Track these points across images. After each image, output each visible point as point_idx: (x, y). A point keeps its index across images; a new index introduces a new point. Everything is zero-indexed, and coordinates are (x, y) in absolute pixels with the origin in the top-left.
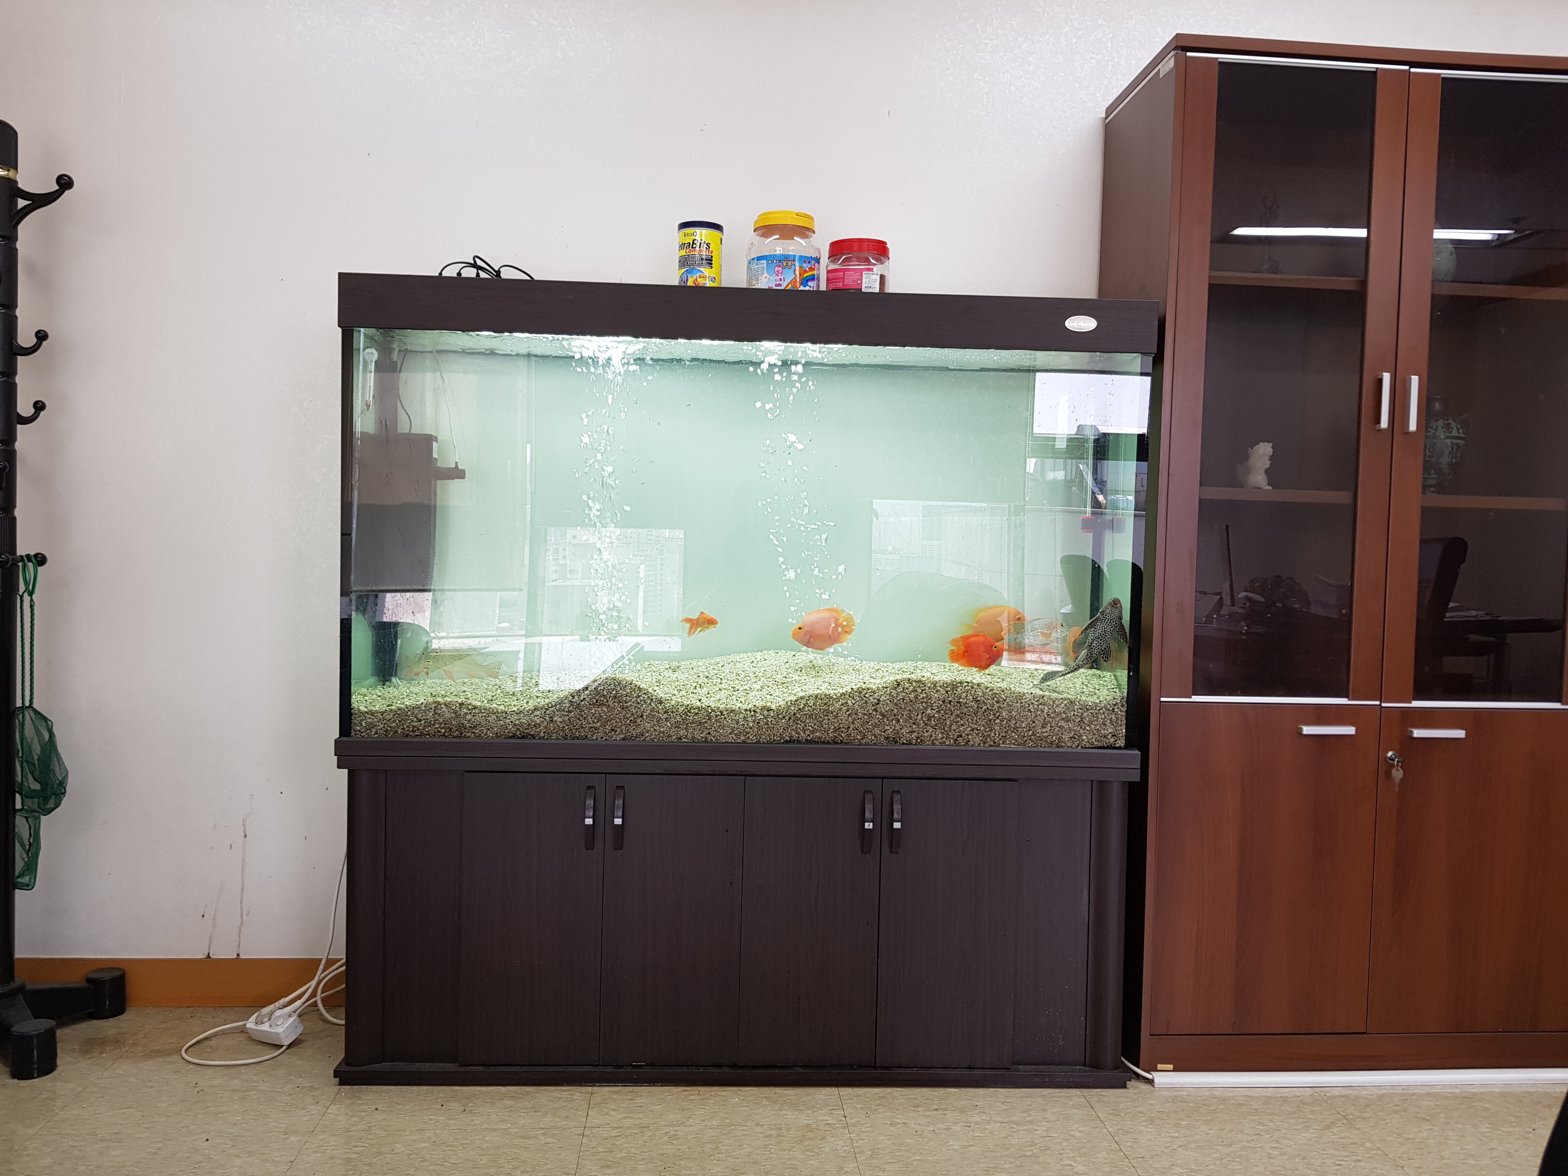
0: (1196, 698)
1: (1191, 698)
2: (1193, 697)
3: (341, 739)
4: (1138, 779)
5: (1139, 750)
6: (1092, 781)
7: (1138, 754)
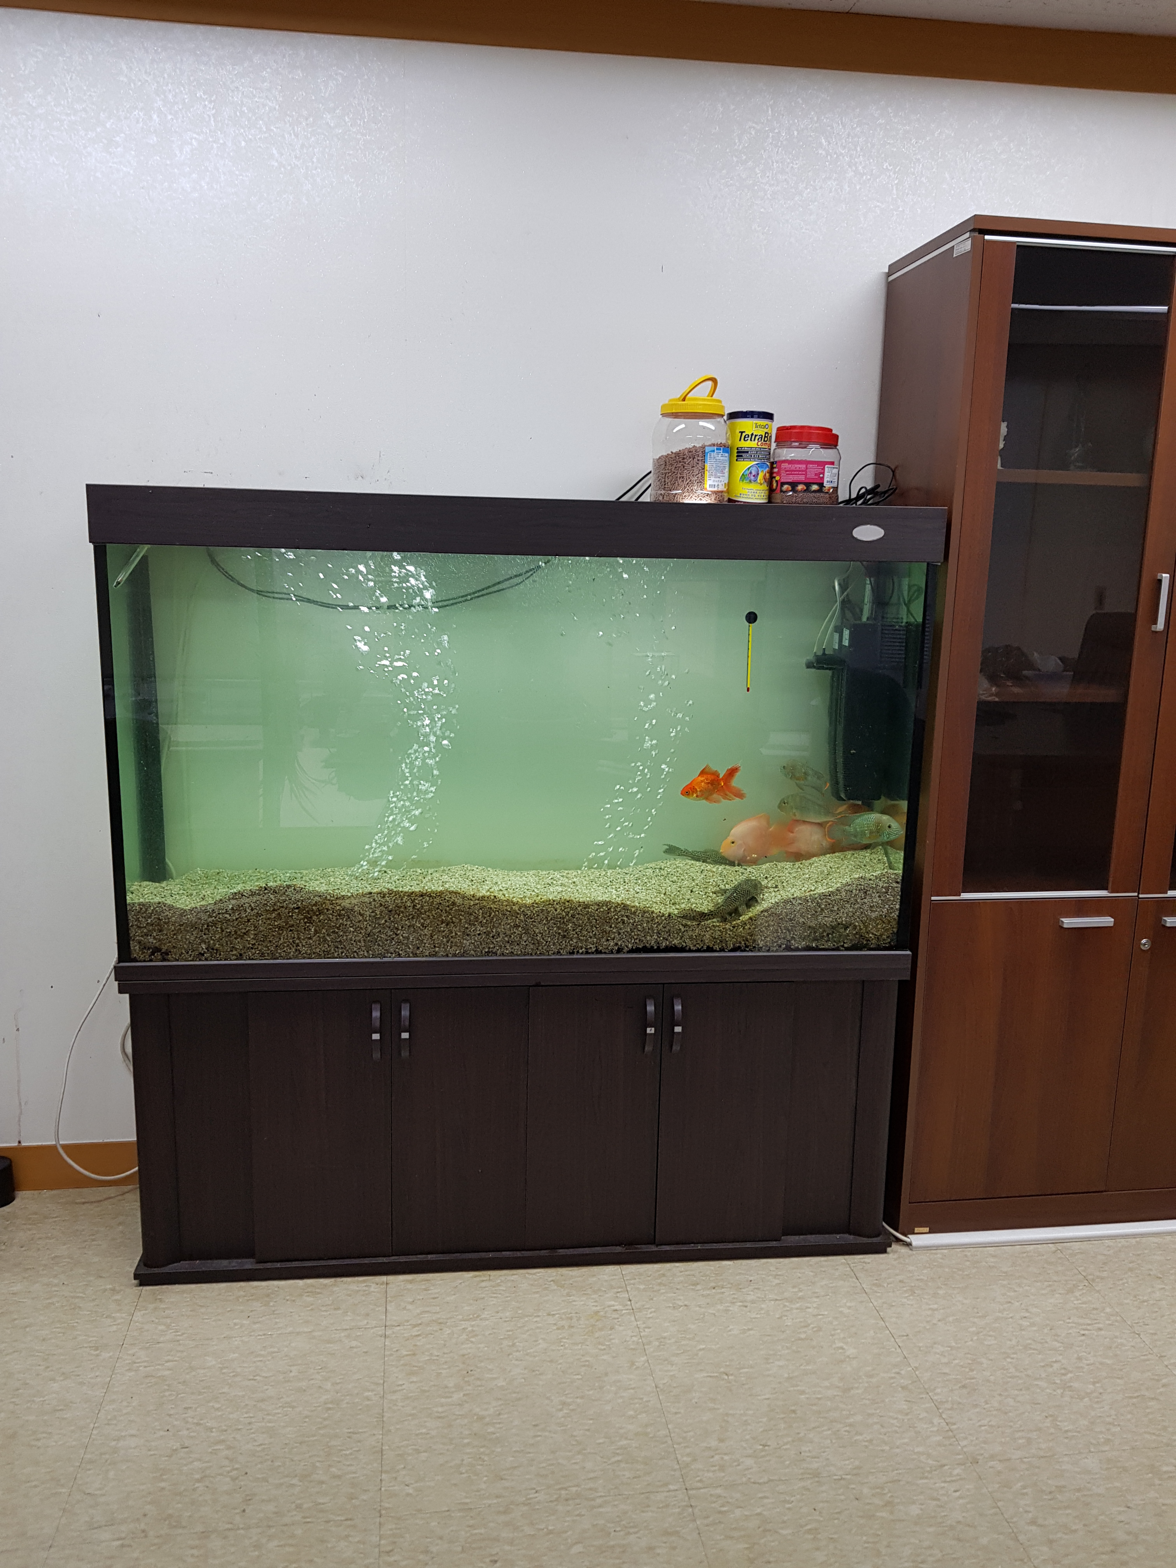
0: (966, 896)
2: (962, 894)
3: (122, 964)
4: (908, 978)
5: (911, 951)
6: (863, 981)
7: (908, 955)
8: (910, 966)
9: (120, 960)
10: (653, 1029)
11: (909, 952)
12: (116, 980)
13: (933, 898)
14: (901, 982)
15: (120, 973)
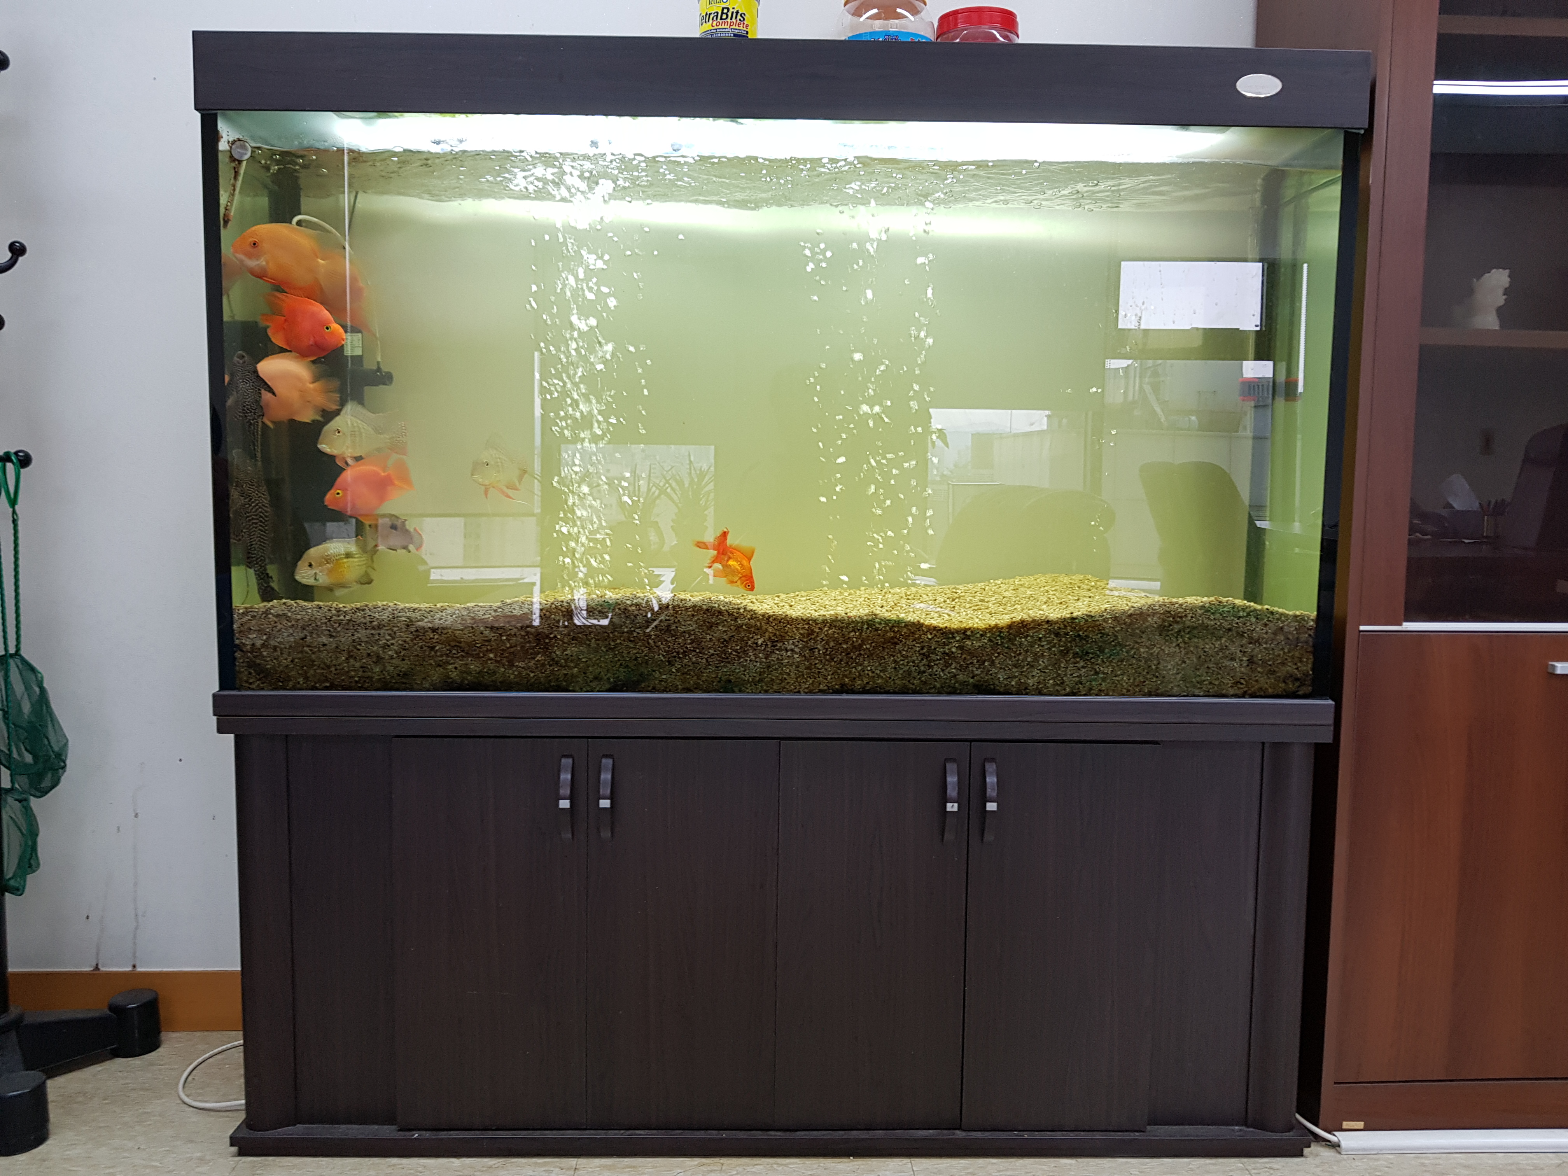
0: (1409, 626)
1: (1401, 625)
2: (1404, 624)
3: (222, 693)
4: (1330, 740)
5: (1333, 700)
6: (1263, 743)
7: (1332, 705)
8: (1331, 721)
9: (223, 685)
10: (956, 805)
11: (1331, 702)
12: (215, 715)
13: (1362, 628)
14: (1318, 746)
15: (218, 703)
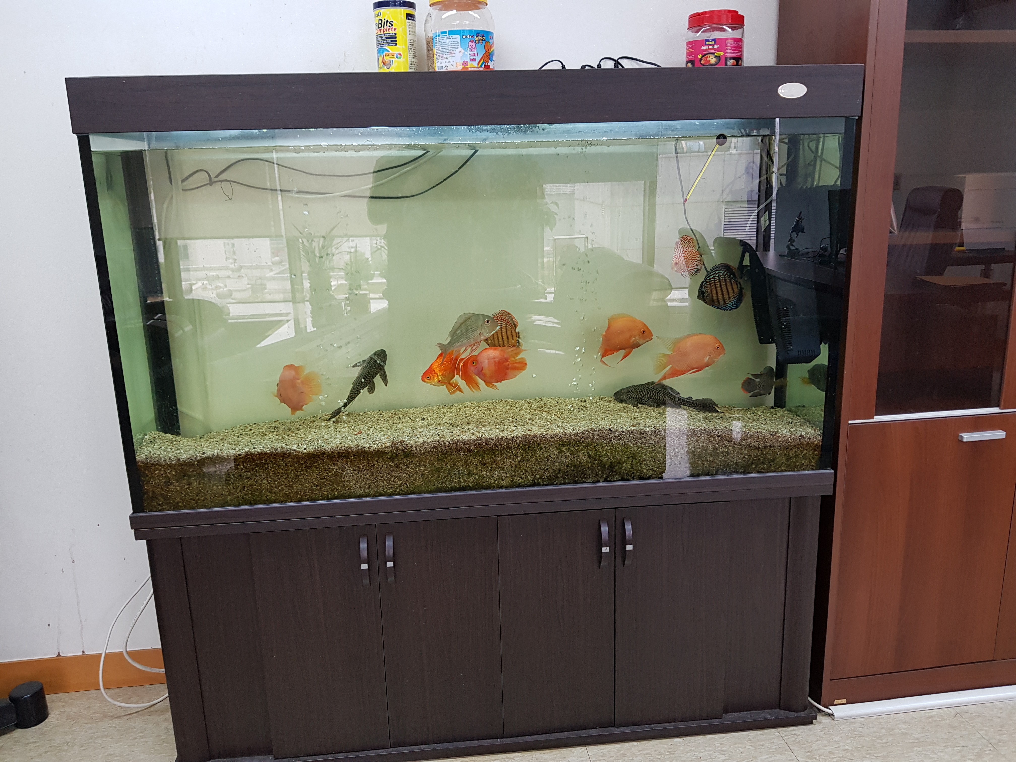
0: (878, 418)
1: (873, 418)
2: (875, 417)
3: (135, 515)
4: (830, 493)
5: (833, 470)
6: (791, 498)
7: (832, 473)
8: (831, 483)
9: (135, 510)
10: (608, 548)
12: (132, 529)
13: (850, 422)
14: (823, 497)
15: (134, 522)
